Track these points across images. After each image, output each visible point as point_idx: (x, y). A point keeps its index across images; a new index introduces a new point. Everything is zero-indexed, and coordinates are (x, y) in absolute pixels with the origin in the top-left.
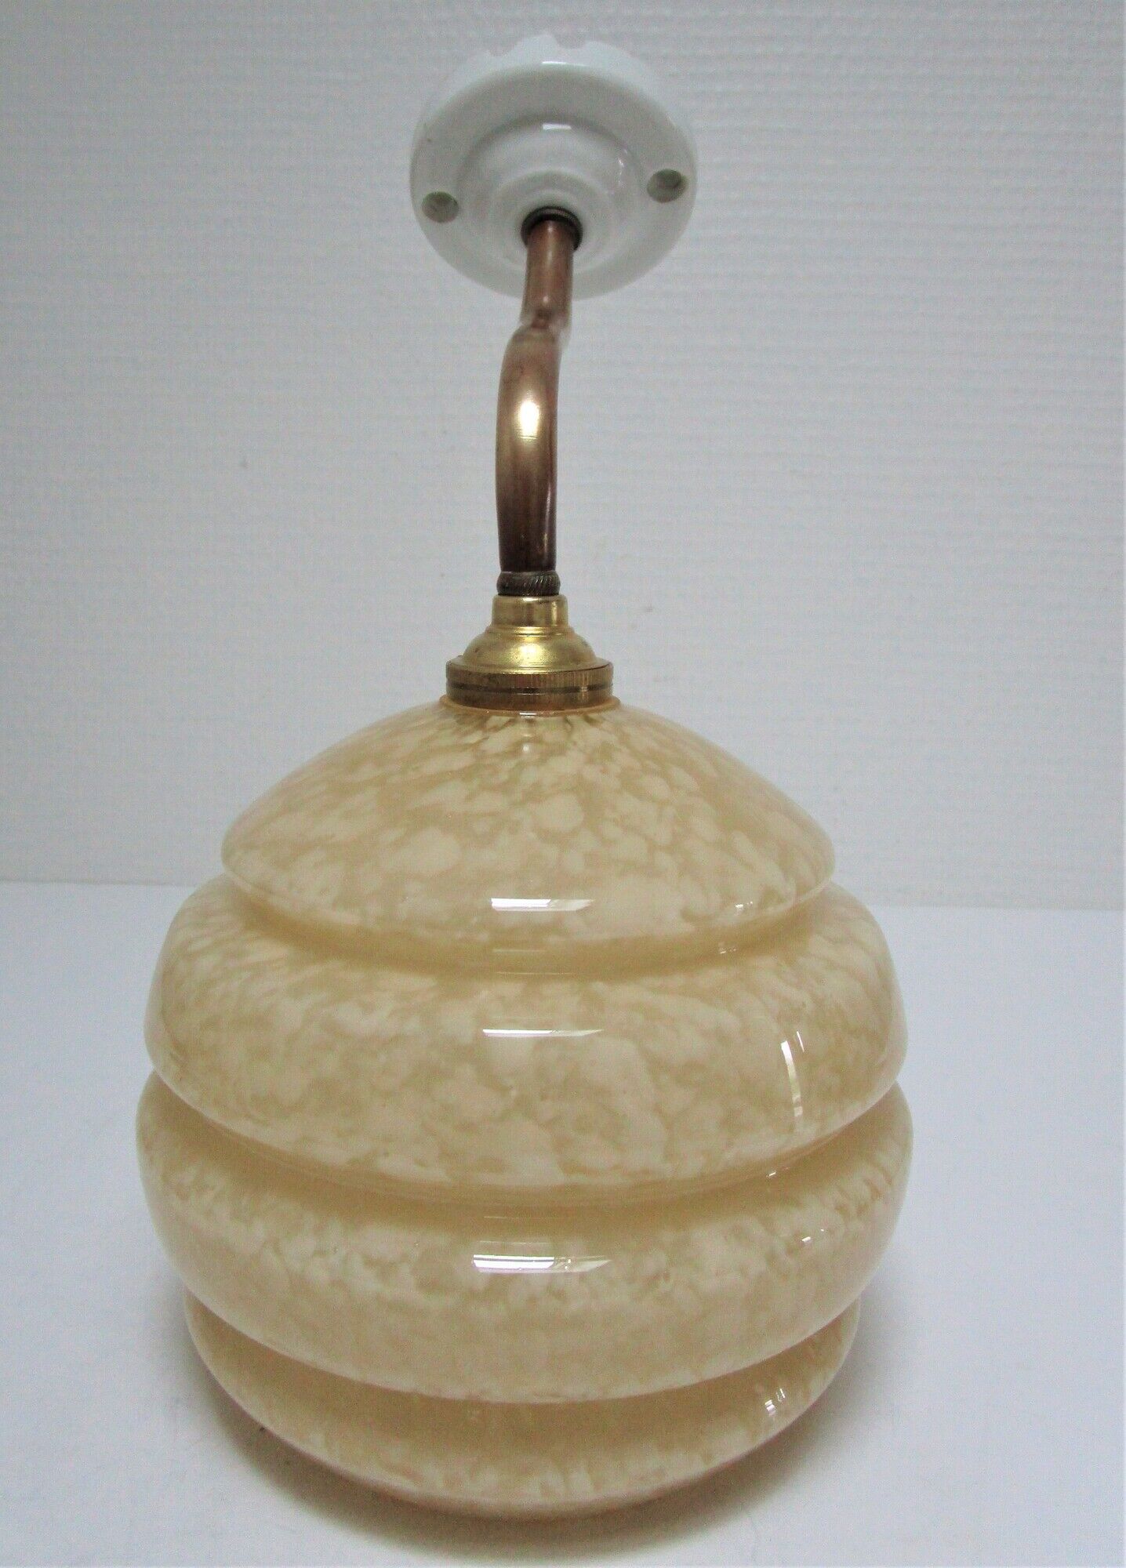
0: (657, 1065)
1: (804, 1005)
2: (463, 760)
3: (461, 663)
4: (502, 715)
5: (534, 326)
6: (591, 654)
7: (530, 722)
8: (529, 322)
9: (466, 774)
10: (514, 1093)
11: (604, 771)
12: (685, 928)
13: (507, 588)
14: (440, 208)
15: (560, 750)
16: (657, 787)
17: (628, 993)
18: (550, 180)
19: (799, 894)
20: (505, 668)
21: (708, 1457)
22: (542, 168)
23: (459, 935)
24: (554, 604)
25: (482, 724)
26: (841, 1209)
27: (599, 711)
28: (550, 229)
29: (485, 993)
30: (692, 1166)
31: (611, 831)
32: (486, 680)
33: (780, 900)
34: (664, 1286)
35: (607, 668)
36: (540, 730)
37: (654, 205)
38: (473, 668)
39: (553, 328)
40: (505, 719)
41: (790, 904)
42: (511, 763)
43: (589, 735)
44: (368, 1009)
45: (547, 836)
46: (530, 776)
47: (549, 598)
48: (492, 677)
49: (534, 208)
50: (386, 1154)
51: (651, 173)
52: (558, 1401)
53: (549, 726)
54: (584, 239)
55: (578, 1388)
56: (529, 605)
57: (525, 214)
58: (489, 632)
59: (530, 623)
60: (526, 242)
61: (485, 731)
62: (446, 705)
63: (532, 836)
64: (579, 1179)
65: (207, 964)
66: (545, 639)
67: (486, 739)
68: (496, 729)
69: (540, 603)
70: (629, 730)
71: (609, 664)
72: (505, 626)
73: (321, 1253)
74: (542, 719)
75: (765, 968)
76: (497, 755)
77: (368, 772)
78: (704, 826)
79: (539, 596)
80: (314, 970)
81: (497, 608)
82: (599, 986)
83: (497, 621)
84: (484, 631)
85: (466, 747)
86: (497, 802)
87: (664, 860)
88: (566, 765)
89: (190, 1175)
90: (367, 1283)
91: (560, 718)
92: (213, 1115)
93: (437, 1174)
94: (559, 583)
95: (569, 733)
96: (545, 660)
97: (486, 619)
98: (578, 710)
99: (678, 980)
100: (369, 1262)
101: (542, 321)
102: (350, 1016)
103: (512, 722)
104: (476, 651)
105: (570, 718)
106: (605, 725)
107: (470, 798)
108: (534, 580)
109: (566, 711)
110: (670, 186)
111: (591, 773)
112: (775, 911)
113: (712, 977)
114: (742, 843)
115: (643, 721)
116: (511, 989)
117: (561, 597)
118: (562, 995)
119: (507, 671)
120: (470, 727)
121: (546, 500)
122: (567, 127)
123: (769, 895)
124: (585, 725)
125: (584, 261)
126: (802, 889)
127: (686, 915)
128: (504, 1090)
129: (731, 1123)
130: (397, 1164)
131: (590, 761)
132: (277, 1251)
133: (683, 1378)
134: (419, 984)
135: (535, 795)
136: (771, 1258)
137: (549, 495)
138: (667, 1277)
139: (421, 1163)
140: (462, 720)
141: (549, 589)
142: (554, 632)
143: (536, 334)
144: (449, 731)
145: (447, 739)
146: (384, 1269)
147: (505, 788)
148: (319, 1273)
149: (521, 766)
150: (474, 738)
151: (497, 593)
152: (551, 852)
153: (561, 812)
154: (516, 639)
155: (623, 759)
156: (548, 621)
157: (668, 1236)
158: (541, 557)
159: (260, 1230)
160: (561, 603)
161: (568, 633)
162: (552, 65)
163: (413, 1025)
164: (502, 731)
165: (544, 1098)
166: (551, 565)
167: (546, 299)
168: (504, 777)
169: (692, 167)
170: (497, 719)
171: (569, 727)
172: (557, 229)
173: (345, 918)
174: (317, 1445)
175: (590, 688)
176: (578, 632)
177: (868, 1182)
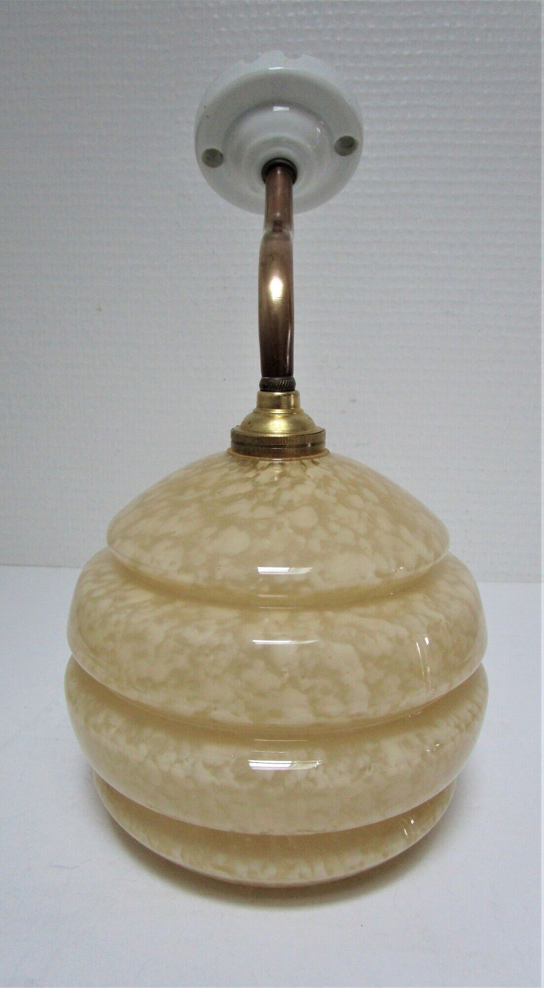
0: (365, 658)
1: (441, 620)
2: (248, 487)
3: (239, 430)
4: (266, 460)
5: (274, 231)
6: (313, 424)
7: (282, 464)
8: (270, 229)
9: (250, 496)
10: (287, 675)
11: (327, 493)
12: (378, 581)
13: (265, 387)
14: (212, 158)
15: (301, 481)
16: (356, 500)
17: (346, 617)
18: (277, 142)
19: (436, 558)
20: (267, 433)
21: (385, 855)
22: (271, 135)
23: (252, 587)
24: (292, 396)
25: (254, 466)
26: (457, 726)
27: (319, 457)
28: (279, 172)
29: (268, 619)
30: (384, 709)
31: (334, 527)
32: (256, 441)
33: (427, 563)
34: (368, 773)
35: (322, 433)
36: (288, 469)
37: (338, 158)
38: (248, 434)
39: (285, 231)
40: (268, 463)
41: (431, 565)
42: (274, 489)
43: (314, 471)
44: (201, 630)
45: (299, 531)
46: (286, 496)
47: (291, 393)
48: (260, 439)
49: (269, 159)
50: (215, 709)
51: (337, 137)
52: (310, 833)
53: (293, 467)
54: (298, 176)
55: (321, 826)
56: (279, 397)
57: (263, 163)
58: (255, 412)
59: (279, 407)
60: (265, 181)
61: (257, 470)
62: (231, 455)
63: (291, 531)
64: (322, 720)
65: (105, 604)
66: (287, 416)
67: (258, 475)
68: (263, 469)
69: (285, 395)
70: (338, 468)
71: (324, 430)
72: (265, 408)
73: (179, 761)
74: (288, 462)
75: (417, 600)
76: (266, 484)
77: (190, 495)
78: (384, 523)
79: (285, 391)
80: (167, 608)
81: (260, 398)
82: (330, 614)
83: (260, 406)
84: (252, 412)
85: (248, 479)
86: (270, 512)
87: (364, 543)
88: (305, 490)
89: (100, 719)
90: (206, 777)
91: (298, 462)
92: (113, 687)
93: (245, 719)
94: (295, 384)
95: (305, 471)
96: (289, 429)
97: (254, 405)
98: (308, 457)
99: (372, 609)
100: (207, 766)
101: (278, 228)
102: (192, 635)
103: (272, 465)
104: (248, 423)
105: (304, 461)
106: (323, 465)
107: (253, 510)
108: (282, 383)
109: (302, 457)
110: (348, 146)
111: (320, 494)
112: (424, 569)
113: (391, 606)
114: (404, 531)
115: (344, 463)
116: (281, 616)
117: (297, 392)
118: (310, 619)
119: (268, 435)
120: (248, 468)
121: (288, 335)
122: (287, 109)
123: (420, 560)
124: (312, 465)
125: (299, 190)
126: (437, 555)
127: (378, 574)
128: (281, 674)
129: (405, 687)
130: (222, 714)
131: (319, 487)
132: (155, 761)
133: (376, 818)
134: (229, 614)
135: (290, 507)
136: (423, 755)
137: (290, 332)
138: (370, 768)
139: (235, 714)
140: (243, 463)
141: (290, 387)
142: (292, 412)
143: (277, 236)
144: (236, 470)
145: (235, 475)
146: (215, 769)
147: (273, 503)
148: (179, 772)
149: (280, 490)
150: (251, 474)
151: (259, 390)
152: (301, 540)
153: (305, 517)
154: (270, 417)
155: (336, 485)
156: (289, 407)
157: (369, 746)
158: (285, 369)
159: (144, 749)
160: (297, 395)
161: (300, 412)
162: (276, 70)
163: (228, 639)
164: (267, 470)
165: (303, 677)
166: (290, 373)
167: (278, 214)
168: (271, 497)
169: (361, 135)
170: (263, 463)
171: (303, 466)
172: (282, 170)
173: (186, 579)
174: (176, 856)
175: (313, 445)
176: (305, 412)
177: (470, 711)
